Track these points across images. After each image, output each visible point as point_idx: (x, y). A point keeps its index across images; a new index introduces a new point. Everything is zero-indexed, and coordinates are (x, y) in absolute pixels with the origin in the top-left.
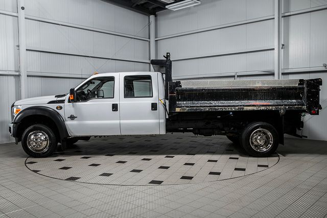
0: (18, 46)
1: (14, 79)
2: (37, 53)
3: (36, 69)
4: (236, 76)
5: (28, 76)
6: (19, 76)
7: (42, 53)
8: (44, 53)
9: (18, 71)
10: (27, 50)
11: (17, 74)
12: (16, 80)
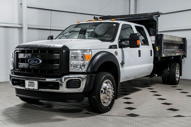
0: (21, 4)
1: (18, 31)
2: (36, 10)
3: (35, 23)
5: (29, 28)
6: (22, 28)
7: (40, 10)
8: (41, 10)
9: (21, 24)
10: (28, 7)
11: (20, 26)
12: (19, 32)
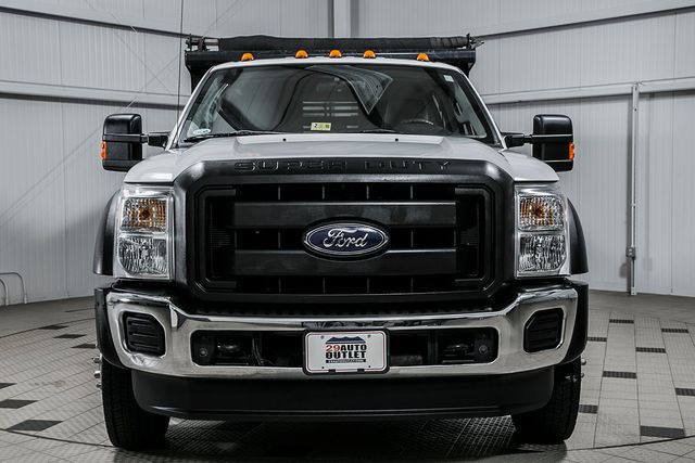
4: (635, 96)
